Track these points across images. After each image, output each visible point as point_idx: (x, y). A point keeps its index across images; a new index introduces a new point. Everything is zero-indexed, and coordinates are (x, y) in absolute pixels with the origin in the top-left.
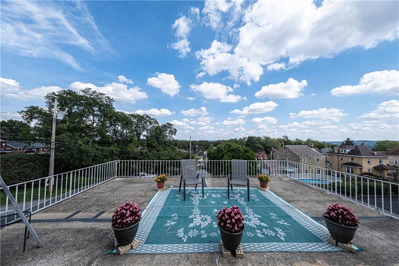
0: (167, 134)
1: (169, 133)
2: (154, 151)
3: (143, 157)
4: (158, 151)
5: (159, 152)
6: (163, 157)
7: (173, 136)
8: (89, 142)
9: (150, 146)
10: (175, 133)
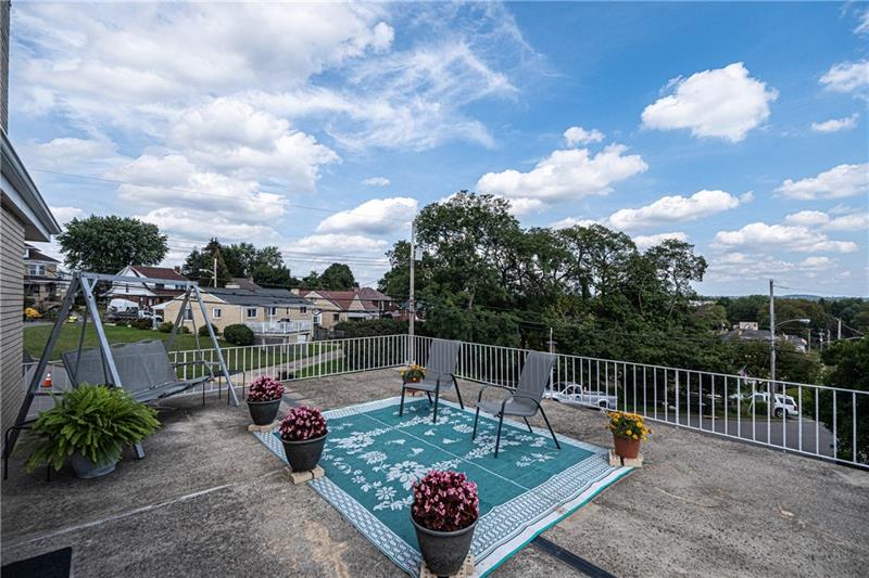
0: (670, 279)
1: (675, 274)
2: (616, 329)
3: (577, 341)
4: (630, 329)
5: (634, 333)
6: (643, 350)
7: (691, 283)
8: (467, 301)
9: (604, 312)
10: (701, 272)
